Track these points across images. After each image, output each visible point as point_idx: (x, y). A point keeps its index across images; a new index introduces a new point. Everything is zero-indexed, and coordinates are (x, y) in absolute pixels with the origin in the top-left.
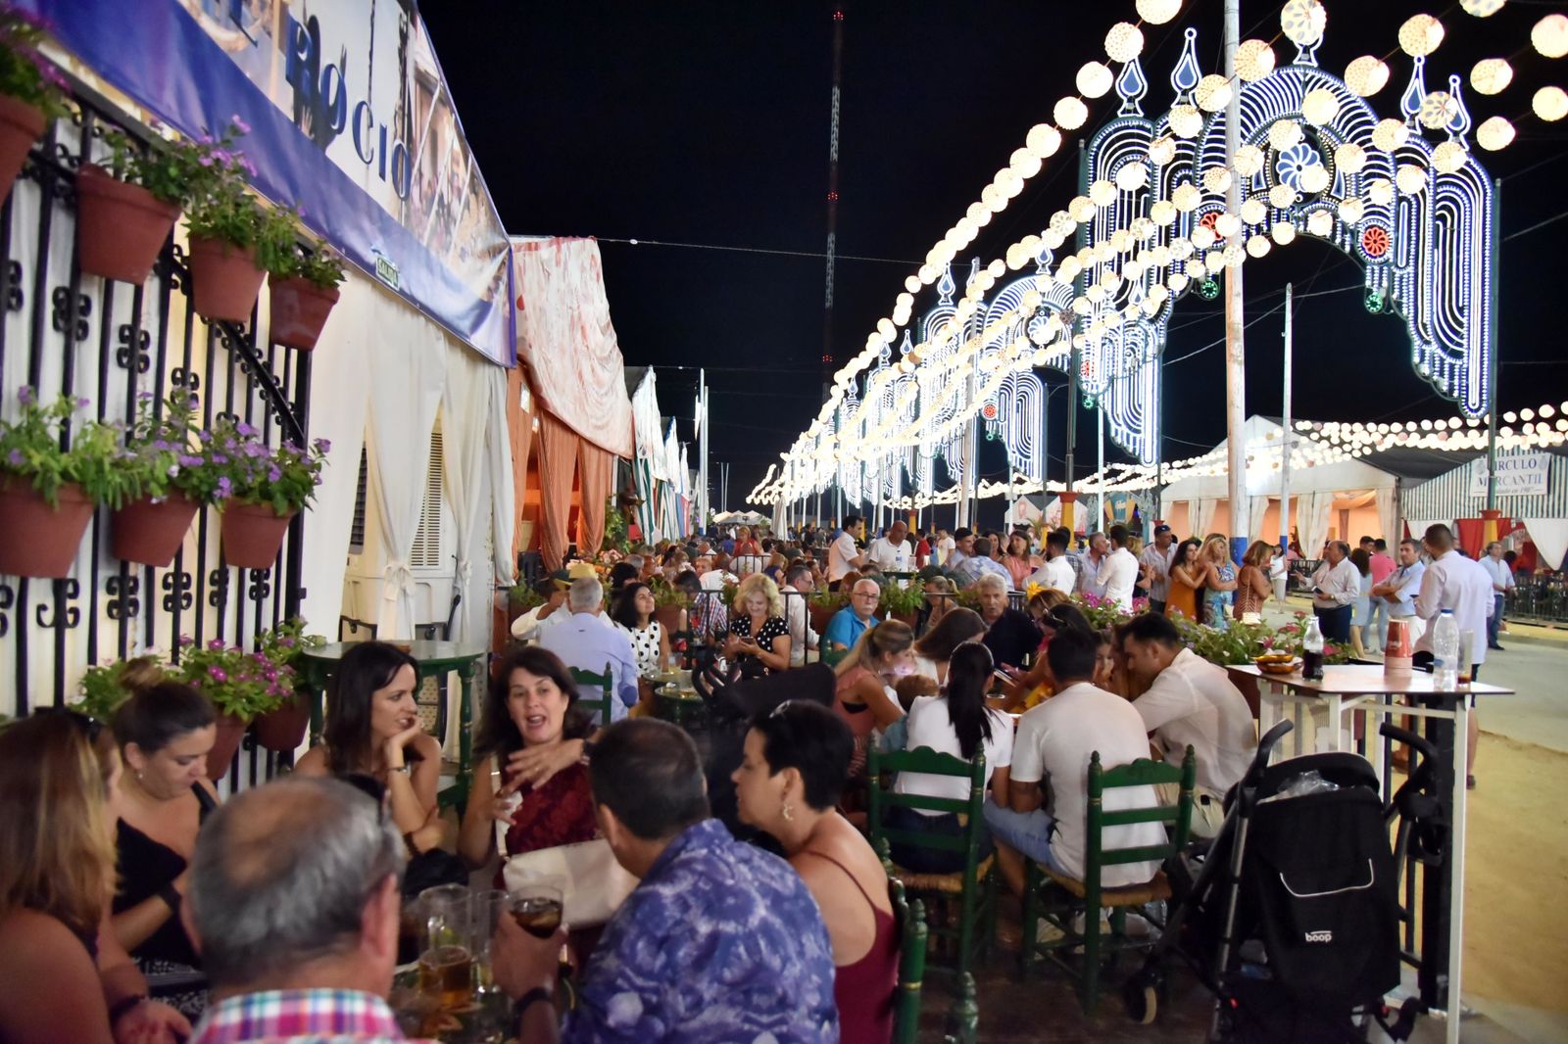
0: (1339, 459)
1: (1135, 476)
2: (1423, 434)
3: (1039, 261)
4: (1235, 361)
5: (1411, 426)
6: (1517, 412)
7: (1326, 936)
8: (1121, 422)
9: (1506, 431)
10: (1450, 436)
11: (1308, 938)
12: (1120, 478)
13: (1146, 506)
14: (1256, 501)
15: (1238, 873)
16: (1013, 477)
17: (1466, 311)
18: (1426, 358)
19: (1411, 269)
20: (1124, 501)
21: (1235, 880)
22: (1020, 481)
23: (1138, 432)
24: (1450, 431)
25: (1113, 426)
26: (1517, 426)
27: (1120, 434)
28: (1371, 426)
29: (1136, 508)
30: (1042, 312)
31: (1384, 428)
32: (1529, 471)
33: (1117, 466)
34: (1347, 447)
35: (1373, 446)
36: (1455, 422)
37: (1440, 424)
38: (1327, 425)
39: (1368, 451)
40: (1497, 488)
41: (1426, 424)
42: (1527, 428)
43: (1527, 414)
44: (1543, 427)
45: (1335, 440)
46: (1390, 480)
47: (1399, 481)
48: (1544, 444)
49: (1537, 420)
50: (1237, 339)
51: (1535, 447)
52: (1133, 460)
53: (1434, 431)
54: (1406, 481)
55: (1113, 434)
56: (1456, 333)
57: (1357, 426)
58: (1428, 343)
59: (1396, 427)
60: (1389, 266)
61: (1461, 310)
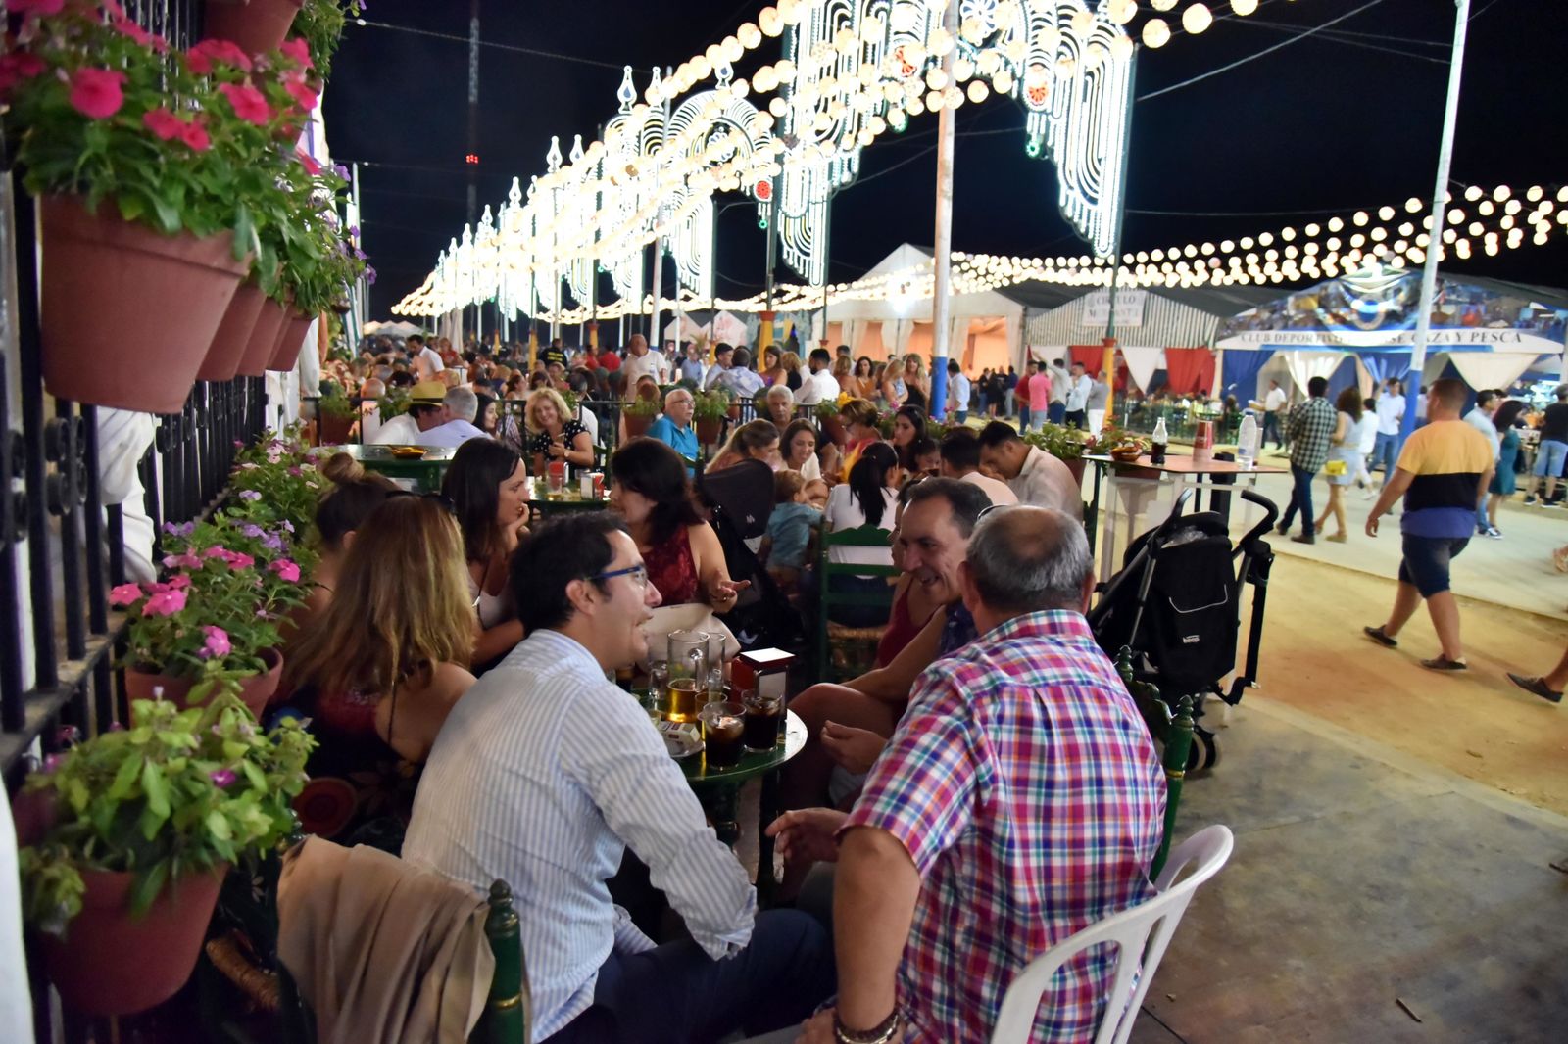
0: (981, 289)
1: (800, 296)
2: (1057, 268)
3: (719, 75)
4: (945, 196)
5: (1049, 261)
6: (1135, 255)
7: (1194, 639)
8: (792, 243)
9: (1123, 270)
10: (1078, 271)
11: (1185, 641)
12: (785, 298)
13: (802, 326)
14: (903, 323)
15: (1144, 599)
16: (681, 293)
17: (1102, 162)
18: (1070, 201)
19: (1064, 119)
20: (782, 320)
21: (1140, 603)
22: (687, 298)
23: (808, 254)
24: (1079, 268)
25: (786, 248)
26: (1132, 268)
27: (791, 256)
28: (1016, 259)
29: (793, 328)
30: (722, 129)
31: (1026, 261)
32: (1129, 306)
33: (785, 287)
34: (989, 278)
35: (1011, 278)
36: (1085, 260)
37: (1073, 262)
38: (978, 256)
39: (1006, 283)
40: (1116, 319)
41: (1061, 261)
42: (1140, 269)
43: (1142, 257)
44: (1152, 268)
45: (982, 272)
46: (1017, 308)
47: (1025, 310)
48: (1147, 284)
49: (1150, 262)
50: (947, 176)
51: (1140, 286)
52: (802, 281)
53: (1067, 267)
54: (1032, 310)
55: (785, 256)
56: (1095, 181)
57: (1004, 259)
58: (1071, 188)
59: (1037, 261)
60: (1047, 114)
61: (1099, 160)
